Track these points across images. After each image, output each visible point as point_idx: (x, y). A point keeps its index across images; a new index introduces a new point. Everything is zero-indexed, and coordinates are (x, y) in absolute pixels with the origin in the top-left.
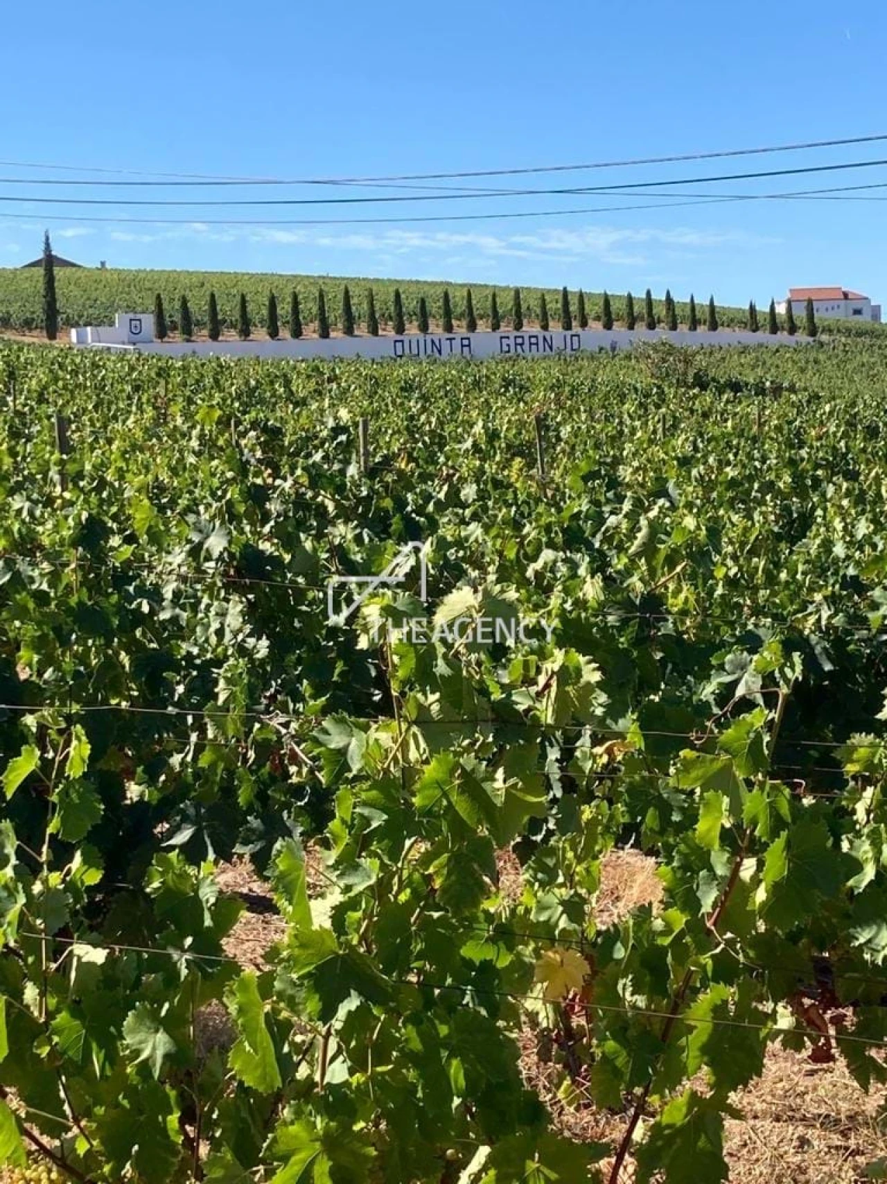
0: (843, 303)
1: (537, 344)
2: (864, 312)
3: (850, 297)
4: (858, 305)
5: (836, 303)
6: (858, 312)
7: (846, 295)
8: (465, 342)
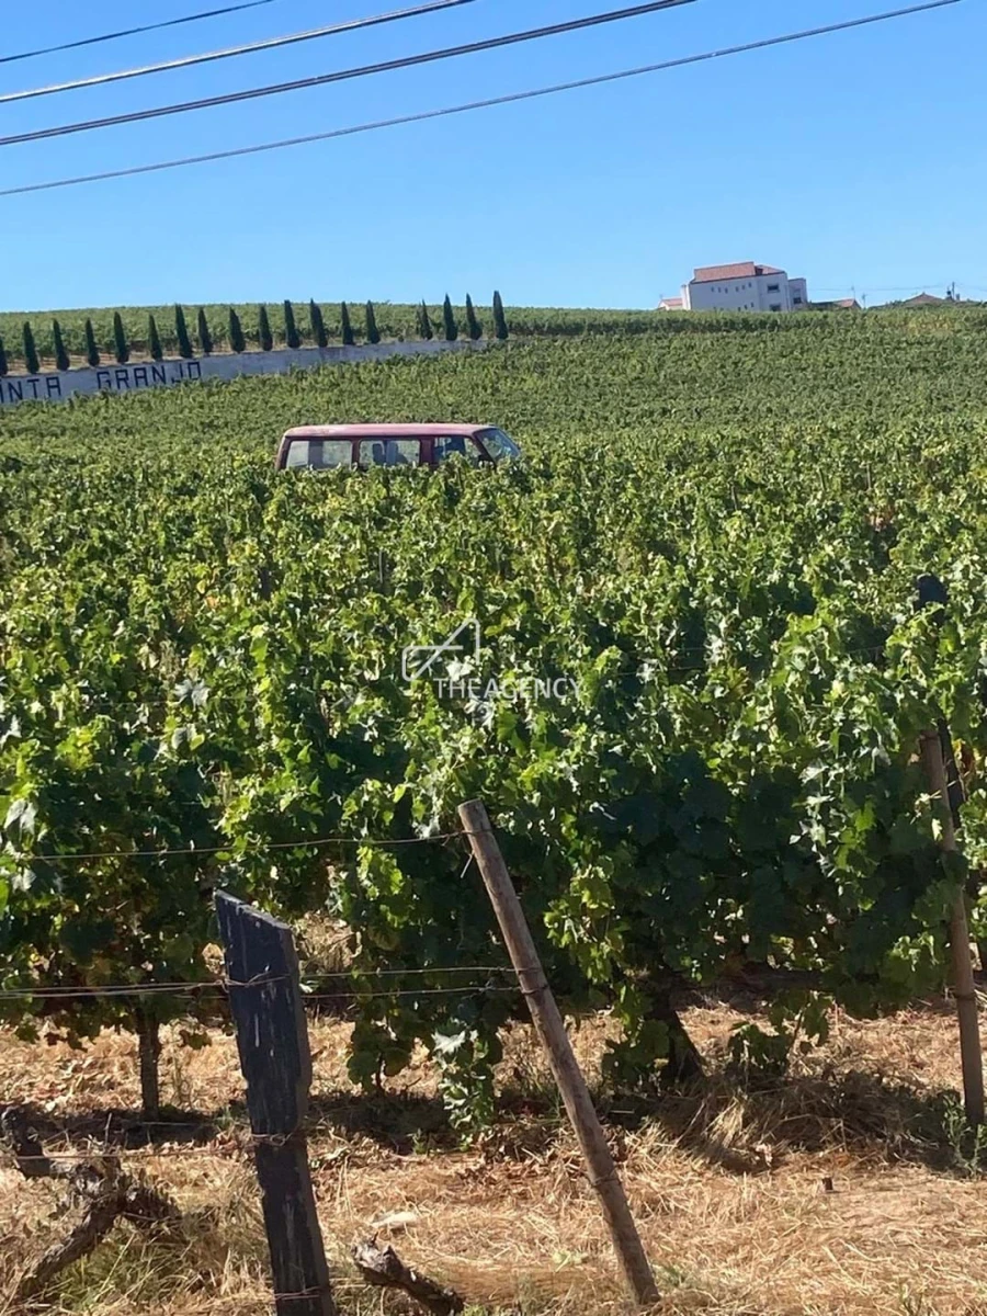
0: (754, 280)
1: (145, 377)
2: (781, 287)
3: (765, 272)
4: (772, 281)
5: (747, 281)
6: (773, 288)
7: (759, 271)
8: (53, 383)
